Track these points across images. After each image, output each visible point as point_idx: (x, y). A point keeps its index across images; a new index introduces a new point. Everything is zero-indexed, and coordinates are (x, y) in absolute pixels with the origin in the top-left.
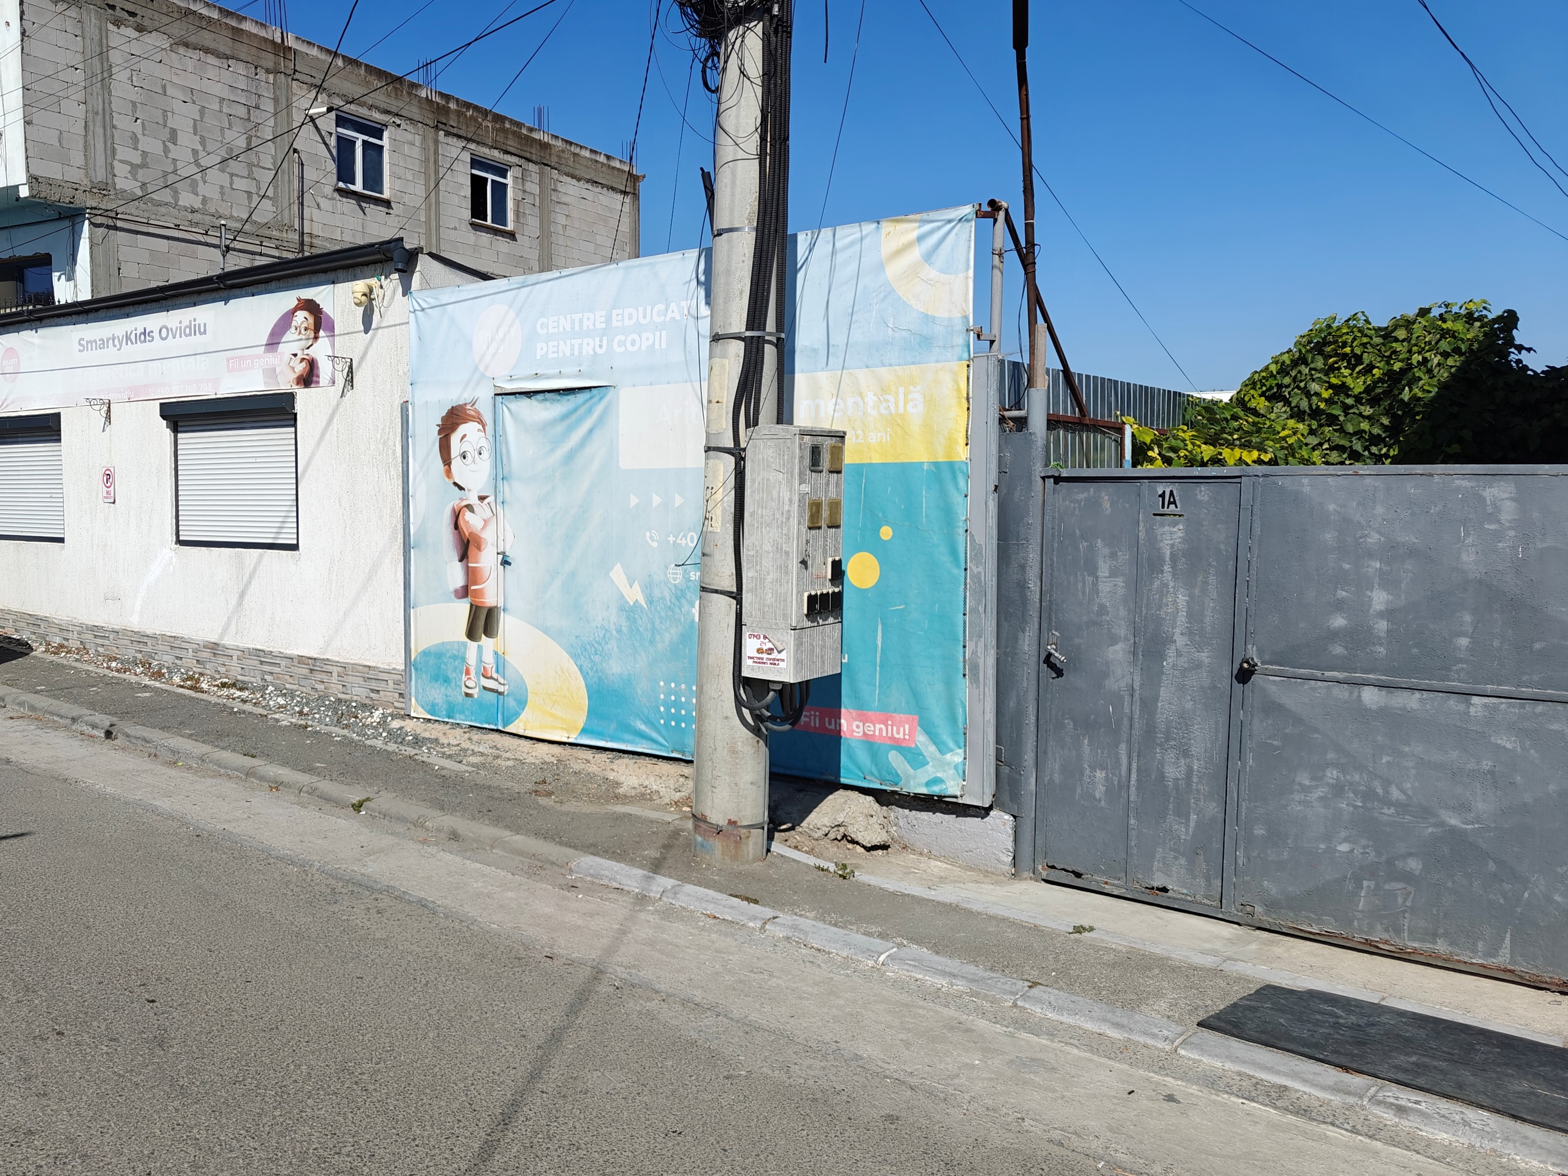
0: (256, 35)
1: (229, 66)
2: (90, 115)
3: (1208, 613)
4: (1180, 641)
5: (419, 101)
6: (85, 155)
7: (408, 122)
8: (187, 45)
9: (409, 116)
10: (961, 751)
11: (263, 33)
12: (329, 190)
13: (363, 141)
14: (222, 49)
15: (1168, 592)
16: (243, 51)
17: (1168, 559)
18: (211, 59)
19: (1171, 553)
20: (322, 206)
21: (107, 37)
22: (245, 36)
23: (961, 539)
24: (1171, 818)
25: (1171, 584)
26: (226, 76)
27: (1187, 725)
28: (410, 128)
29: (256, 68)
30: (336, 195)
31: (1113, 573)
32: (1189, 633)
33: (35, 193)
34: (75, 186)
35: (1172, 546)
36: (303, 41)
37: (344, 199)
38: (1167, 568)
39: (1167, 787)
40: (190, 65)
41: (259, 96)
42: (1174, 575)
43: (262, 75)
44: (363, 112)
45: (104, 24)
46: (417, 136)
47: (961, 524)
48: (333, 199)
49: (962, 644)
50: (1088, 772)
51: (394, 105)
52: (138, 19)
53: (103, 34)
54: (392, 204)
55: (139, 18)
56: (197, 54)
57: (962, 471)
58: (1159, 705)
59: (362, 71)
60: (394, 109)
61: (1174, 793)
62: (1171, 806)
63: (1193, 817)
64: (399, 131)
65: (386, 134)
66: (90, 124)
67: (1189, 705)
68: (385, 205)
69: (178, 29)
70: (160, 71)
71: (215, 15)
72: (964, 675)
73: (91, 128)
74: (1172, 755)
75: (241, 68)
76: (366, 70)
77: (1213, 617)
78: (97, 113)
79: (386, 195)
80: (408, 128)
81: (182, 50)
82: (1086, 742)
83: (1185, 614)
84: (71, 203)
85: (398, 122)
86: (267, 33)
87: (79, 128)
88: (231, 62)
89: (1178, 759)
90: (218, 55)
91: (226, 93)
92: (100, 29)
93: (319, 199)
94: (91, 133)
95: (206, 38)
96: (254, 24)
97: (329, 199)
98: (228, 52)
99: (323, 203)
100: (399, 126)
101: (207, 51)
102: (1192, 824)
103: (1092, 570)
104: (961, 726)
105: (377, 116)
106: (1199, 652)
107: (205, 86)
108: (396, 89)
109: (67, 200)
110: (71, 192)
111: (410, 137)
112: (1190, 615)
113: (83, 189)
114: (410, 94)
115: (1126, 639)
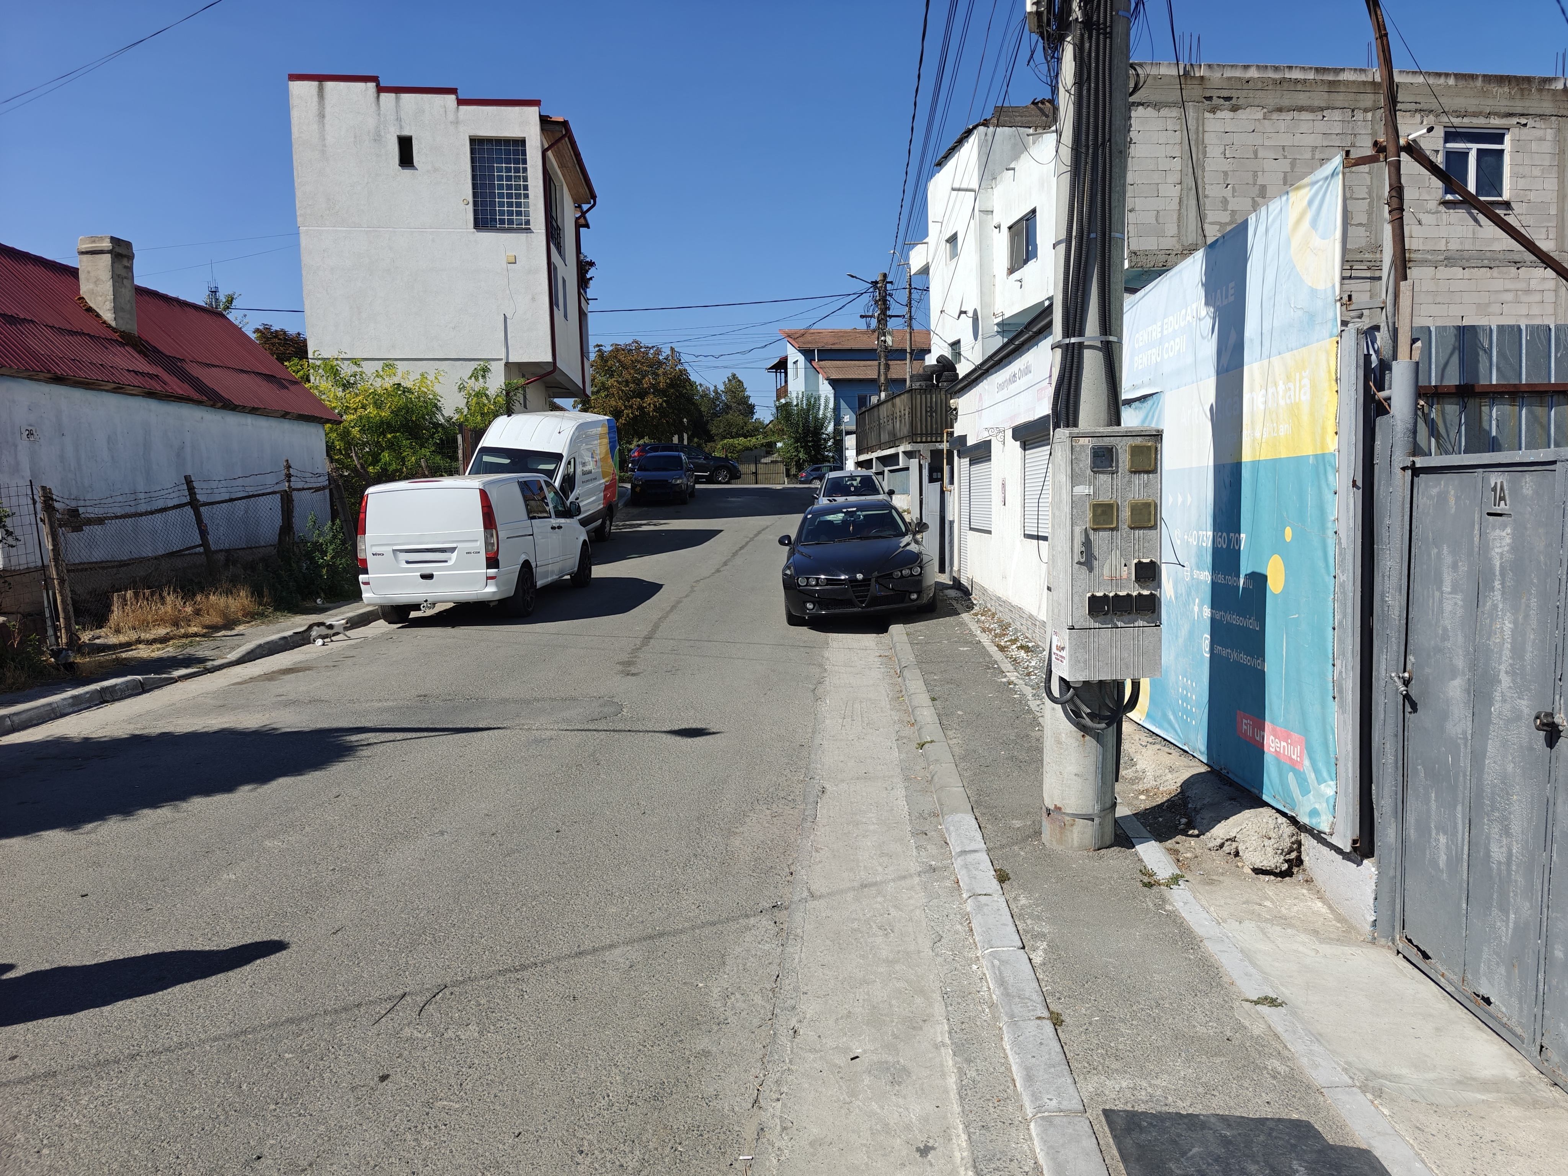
0: (1354, 82)
1: (1324, 117)
2: (1185, 192)
3: (1529, 648)
4: (1505, 681)
5: (1553, 95)
6: (1178, 226)
7: (1538, 119)
8: (1280, 110)
9: (1538, 113)
10: (1333, 783)
11: (1362, 78)
12: (1433, 205)
13: (1478, 150)
14: (1317, 103)
15: (1497, 615)
16: (1339, 99)
17: (1497, 573)
18: (1305, 115)
19: (1501, 564)
20: (1423, 222)
21: (1203, 125)
22: (1342, 85)
23: (1331, 541)
24: (1495, 911)
25: (1500, 606)
26: (1321, 126)
27: (1508, 793)
28: (1539, 124)
29: (1353, 111)
30: (1442, 209)
31: (1454, 591)
32: (1512, 673)
33: (1133, 264)
34: (1168, 252)
35: (1502, 554)
36: (1408, 73)
37: (1451, 211)
38: (1497, 584)
39: (1491, 869)
40: (1282, 126)
41: (1355, 135)
42: (1503, 593)
43: (1359, 115)
44: (1480, 121)
45: (1201, 115)
46: (1549, 131)
47: (1330, 525)
48: (1437, 212)
49: (1331, 662)
50: (1434, 832)
51: (1518, 106)
52: (1234, 102)
53: (1200, 121)
54: (1513, 205)
55: (1234, 100)
56: (1289, 116)
57: (1331, 465)
58: (1487, 762)
59: (1479, 83)
60: (1518, 110)
61: (1497, 880)
62: (1495, 896)
63: (1512, 916)
64: (1525, 130)
65: (1507, 138)
66: (1185, 199)
67: (1510, 767)
68: (1504, 206)
69: (1272, 98)
70: (1252, 139)
71: (1311, 76)
72: (1334, 698)
73: (1185, 202)
74: (1496, 830)
75: (1337, 115)
76: (1483, 81)
77: (1532, 652)
78: (1191, 189)
79: (1506, 196)
80: (1537, 125)
81: (1275, 116)
82: (1433, 795)
83: (1509, 646)
84: (1164, 266)
85: (1523, 121)
86: (1366, 76)
87: (1175, 205)
88: (1325, 113)
89: (1501, 836)
90: (1311, 109)
91: (1319, 141)
92: (1198, 120)
93: (1421, 216)
94: (1184, 207)
95: (1302, 99)
96: (1352, 73)
97: (1433, 213)
98: (1323, 104)
99: (1425, 218)
100: (1525, 125)
101: (1301, 109)
102: (1511, 925)
103: (1439, 582)
104: (1332, 756)
105: (1496, 122)
106: (1519, 698)
107: (1298, 140)
108: (1522, 90)
109: (1160, 265)
110: (1164, 258)
111: (1539, 133)
112: (1513, 650)
113: (1175, 253)
114: (1540, 90)
115: (1464, 674)
